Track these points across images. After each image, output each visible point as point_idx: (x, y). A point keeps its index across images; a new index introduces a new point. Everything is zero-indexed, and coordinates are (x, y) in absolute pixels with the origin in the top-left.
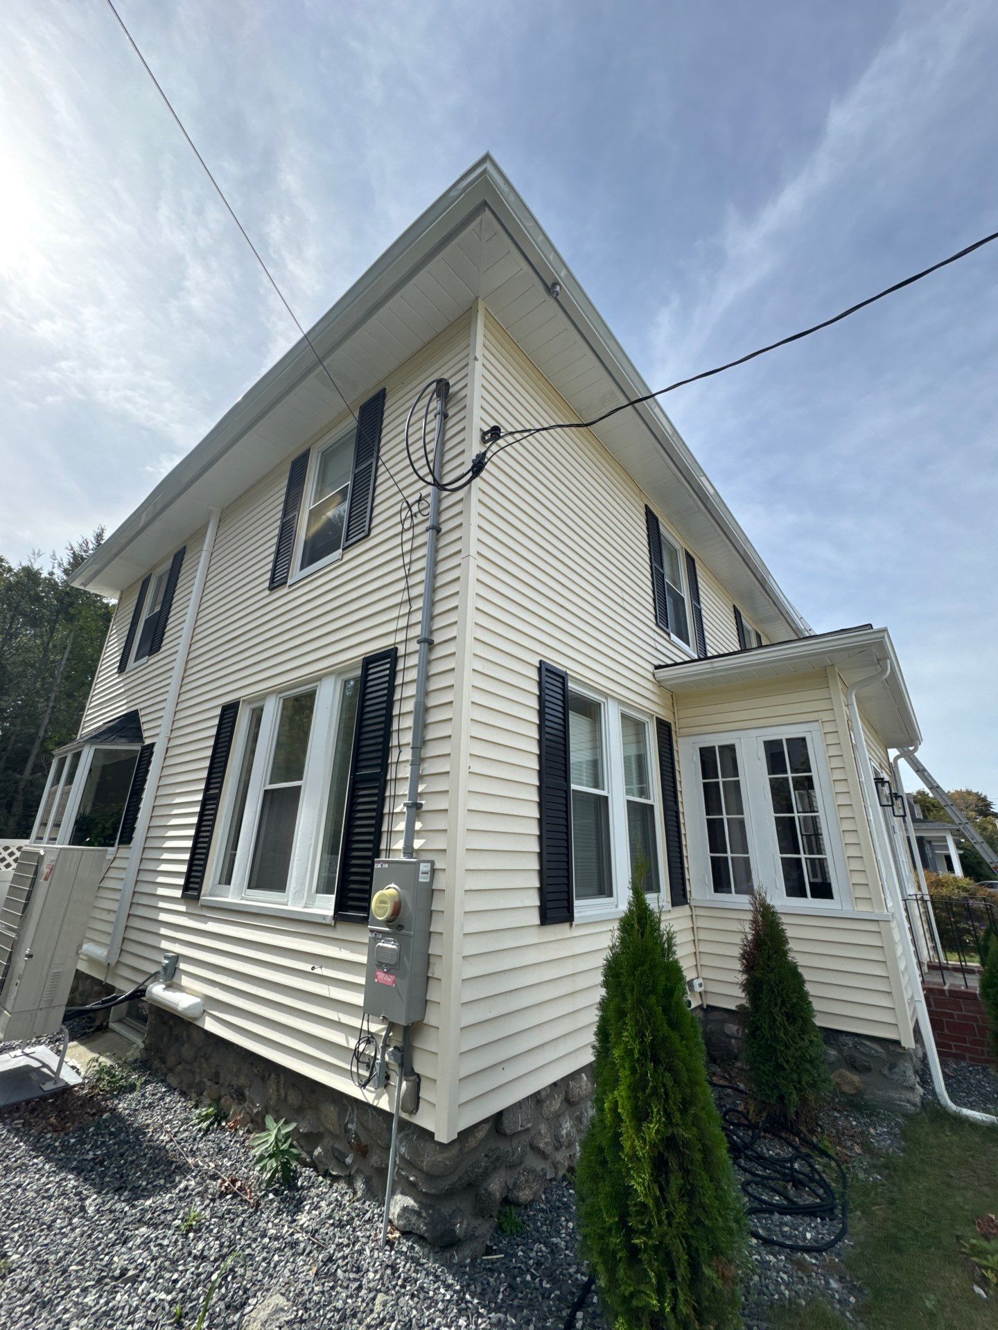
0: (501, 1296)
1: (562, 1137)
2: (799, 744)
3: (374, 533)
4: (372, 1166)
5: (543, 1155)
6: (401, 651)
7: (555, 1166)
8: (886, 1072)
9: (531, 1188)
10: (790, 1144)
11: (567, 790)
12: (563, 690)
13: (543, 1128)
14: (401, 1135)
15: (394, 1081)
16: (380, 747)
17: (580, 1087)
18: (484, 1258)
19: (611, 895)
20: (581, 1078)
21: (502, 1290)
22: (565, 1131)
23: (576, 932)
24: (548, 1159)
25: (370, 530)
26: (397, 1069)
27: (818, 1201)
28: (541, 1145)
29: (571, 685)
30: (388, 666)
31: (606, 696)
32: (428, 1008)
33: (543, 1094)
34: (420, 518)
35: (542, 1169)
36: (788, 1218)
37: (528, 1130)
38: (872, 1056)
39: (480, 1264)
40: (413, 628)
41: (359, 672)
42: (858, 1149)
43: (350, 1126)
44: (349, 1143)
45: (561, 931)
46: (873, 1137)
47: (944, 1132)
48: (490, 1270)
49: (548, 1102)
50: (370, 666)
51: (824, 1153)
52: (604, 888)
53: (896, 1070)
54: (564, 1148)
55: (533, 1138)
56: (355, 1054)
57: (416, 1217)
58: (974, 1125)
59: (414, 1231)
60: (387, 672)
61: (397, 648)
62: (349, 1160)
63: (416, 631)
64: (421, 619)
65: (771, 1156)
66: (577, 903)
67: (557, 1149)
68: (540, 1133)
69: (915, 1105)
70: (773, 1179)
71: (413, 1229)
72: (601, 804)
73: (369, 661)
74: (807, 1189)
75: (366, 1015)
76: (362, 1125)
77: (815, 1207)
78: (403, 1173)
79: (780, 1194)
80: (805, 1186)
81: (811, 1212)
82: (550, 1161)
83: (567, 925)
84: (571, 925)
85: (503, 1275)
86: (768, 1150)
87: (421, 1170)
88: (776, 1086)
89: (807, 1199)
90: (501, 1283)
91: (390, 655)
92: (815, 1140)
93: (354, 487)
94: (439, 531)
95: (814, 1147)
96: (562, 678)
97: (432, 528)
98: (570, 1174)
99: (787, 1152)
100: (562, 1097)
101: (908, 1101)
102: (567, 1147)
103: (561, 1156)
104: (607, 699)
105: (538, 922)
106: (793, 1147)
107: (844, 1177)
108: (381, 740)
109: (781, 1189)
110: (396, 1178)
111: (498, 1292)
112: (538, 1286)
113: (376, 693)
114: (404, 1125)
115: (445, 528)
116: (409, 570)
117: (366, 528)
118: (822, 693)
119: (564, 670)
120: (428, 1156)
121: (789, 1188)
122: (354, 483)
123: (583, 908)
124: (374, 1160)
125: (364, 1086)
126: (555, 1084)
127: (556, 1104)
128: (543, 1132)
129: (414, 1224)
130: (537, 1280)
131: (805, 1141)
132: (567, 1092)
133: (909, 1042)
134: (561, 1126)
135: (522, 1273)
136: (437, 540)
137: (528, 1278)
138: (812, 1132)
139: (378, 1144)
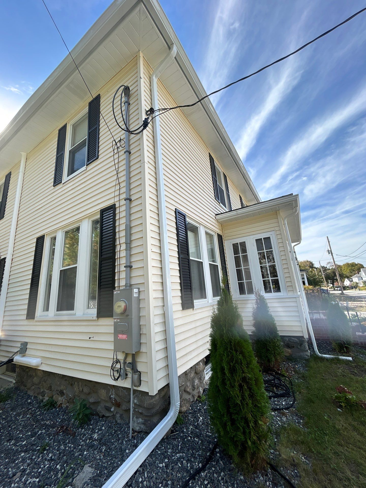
0: (180, 447)
1: (195, 386)
2: (268, 239)
3: (100, 157)
4: (123, 410)
5: (189, 393)
6: (117, 205)
7: (193, 396)
8: (299, 347)
9: (186, 406)
10: (272, 375)
11: (189, 259)
12: (185, 221)
13: (188, 384)
14: (134, 395)
15: (130, 375)
16: (112, 245)
17: (200, 367)
18: (171, 435)
19: (206, 298)
20: (200, 364)
21: (180, 445)
22: (196, 384)
23: (195, 312)
24: (190, 394)
25: (98, 156)
26: (131, 371)
27: (284, 391)
28: (188, 390)
29: (187, 219)
30: (112, 212)
31: (200, 224)
32: (141, 346)
33: (188, 371)
34: (121, 149)
35: (189, 399)
36: (276, 399)
37: (183, 385)
38: (295, 342)
39: (170, 437)
40: (122, 195)
41: (99, 216)
42: (293, 373)
43: (112, 396)
44: (112, 403)
45: (190, 311)
46: (297, 368)
47: (318, 363)
48: (174, 439)
49: (189, 374)
50: (104, 213)
51: (283, 376)
52: (203, 295)
53: (302, 346)
54: (196, 390)
55: (185, 388)
56: (111, 368)
57: (143, 425)
58: (327, 359)
59: (143, 431)
60: (112, 214)
61: (115, 204)
62: (112, 410)
63: (123, 196)
64: (125, 191)
65: (266, 380)
66: (195, 301)
67: (193, 390)
68: (187, 386)
69: (308, 356)
70: (268, 387)
71: (142, 430)
72: (200, 265)
73: (103, 211)
74: (280, 388)
75: (115, 352)
76: (117, 394)
77: (283, 394)
78: (136, 410)
79: (272, 392)
80: (279, 387)
81: (282, 396)
82: (191, 395)
83: (192, 309)
84: (193, 309)
85: (179, 439)
86: (265, 378)
87: (144, 407)
88: (267, 357)
89: (280, 392)
90: (179, 442)
91: (113, 208)
92: (280, 372)
93: (89, 138)
94: (130, 153)
95: (280, 374)
96: (184, 216)
97: (127, 152)
98: (199, 398)
99: (271, 377)
100: (194, 372)
101: (306, 355)
102: (197, 389)
103: (195, 393)
104: (200, 225)
105: (182, 309)
106: (273, 376)
107: (291, 383)
108: (111, 242)
109: (272, 390)
110: (133, 413)
111: (179, 446)
112: (193, 440)
113: (108, 224)
114: (135, 391)
115: (132, 152)
116: (118, 171)
117: (97, 155)
118: (275, 220)
119: (185, 213)
120: (146, 402)
121: (275, 389)
122: (89, 136)
123: (197, 302)
124: (124, 407)
125: (117, 379)
126: (191, 368)
127: (192, 375)
128: (188, 385)
129: (143, 428)
130: (192, 438)
131: (277, 373)
132: (195, 370)
133: (306, 336)
134: (194, 382)
135: (186, 437)
136: (129, 157)
137: (189, 438)
138: (278, 370)
139: (125, 401)
